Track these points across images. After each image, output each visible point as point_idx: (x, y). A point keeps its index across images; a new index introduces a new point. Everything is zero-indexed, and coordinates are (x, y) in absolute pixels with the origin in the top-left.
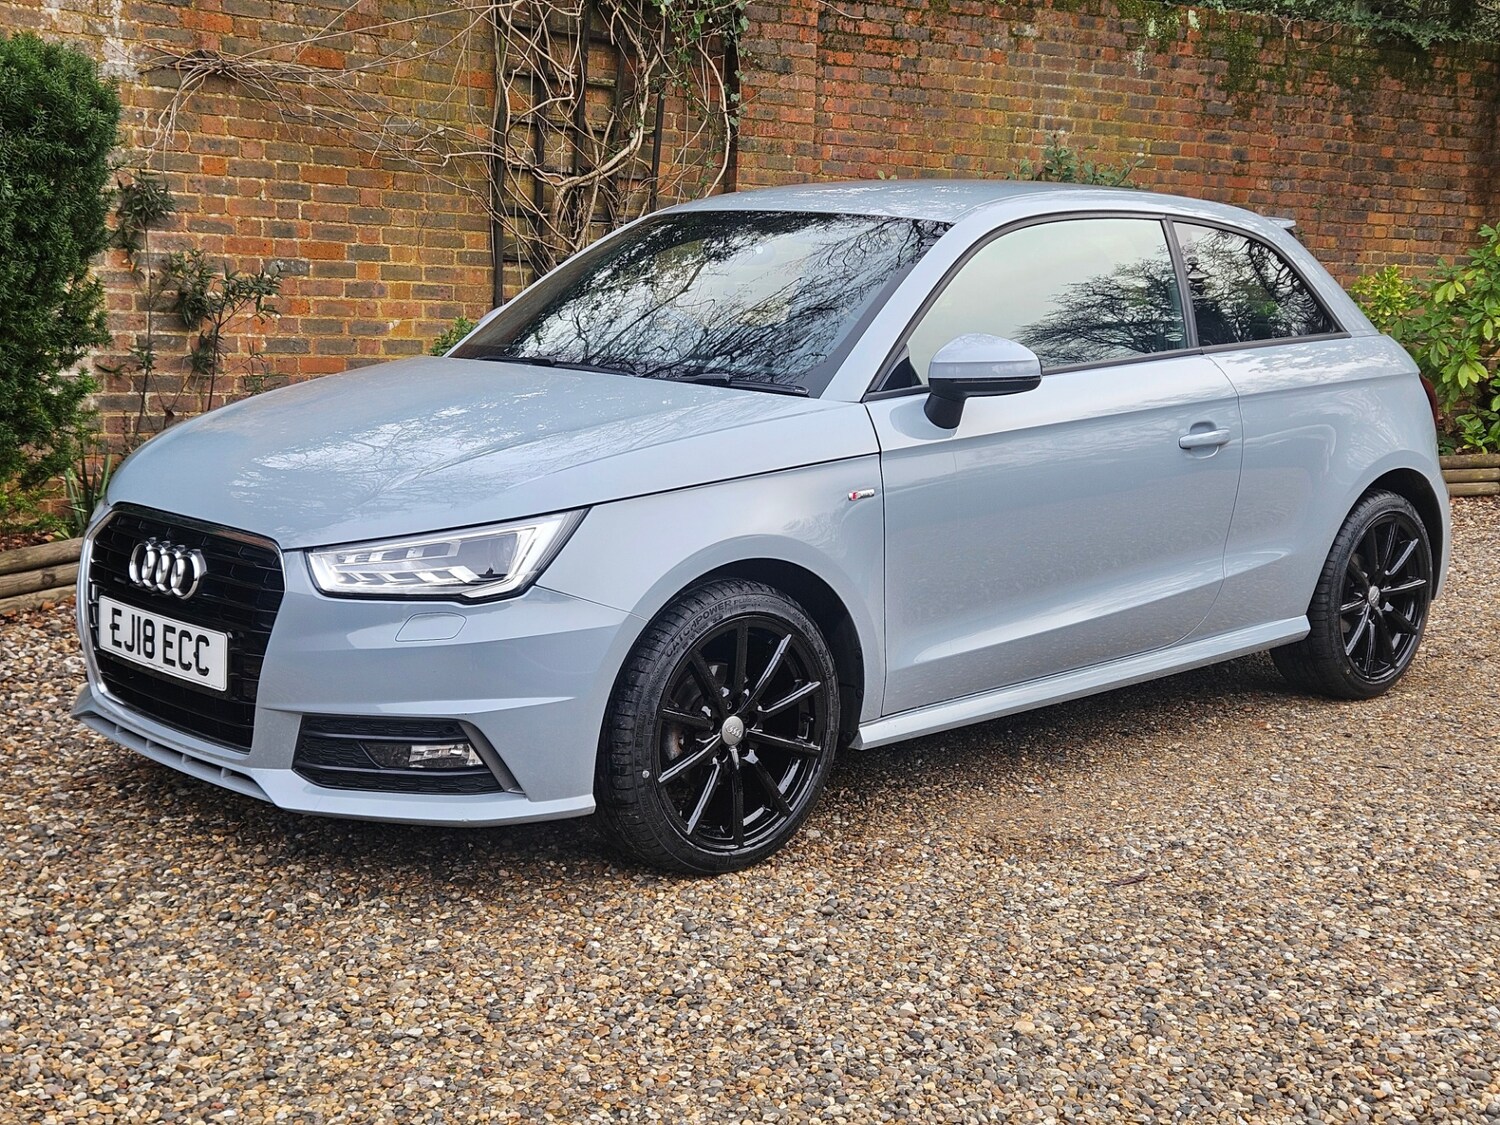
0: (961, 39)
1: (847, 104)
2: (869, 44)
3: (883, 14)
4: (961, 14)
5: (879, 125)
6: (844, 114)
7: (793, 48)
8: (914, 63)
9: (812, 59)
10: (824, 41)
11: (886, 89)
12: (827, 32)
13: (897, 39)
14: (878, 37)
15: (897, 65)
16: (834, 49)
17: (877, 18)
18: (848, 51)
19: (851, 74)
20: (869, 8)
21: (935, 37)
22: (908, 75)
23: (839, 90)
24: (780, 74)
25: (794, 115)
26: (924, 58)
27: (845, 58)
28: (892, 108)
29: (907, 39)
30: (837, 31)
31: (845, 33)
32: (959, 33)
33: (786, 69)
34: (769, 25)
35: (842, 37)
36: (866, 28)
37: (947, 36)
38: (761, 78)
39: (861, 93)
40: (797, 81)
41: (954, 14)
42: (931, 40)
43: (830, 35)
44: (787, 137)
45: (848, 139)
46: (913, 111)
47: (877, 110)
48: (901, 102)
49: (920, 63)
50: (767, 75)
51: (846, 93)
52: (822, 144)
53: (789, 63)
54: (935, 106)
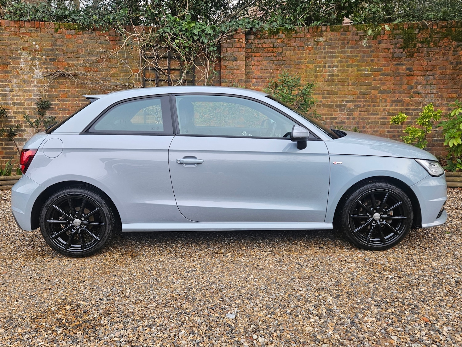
0: (297, 45)
1: (259, 67)
2: (266, 50)
3: (270, 41)
4: (297, 38)
5: (270, 72)
6: (258, 70)
7: (237, 54)
8: (281, 53)
9: (244, 56)
10: (251, 51)
11: (272, 62)
12: (252, 48)
13: (275, 47)
14: (268, 48)
15: (275, 55)
16: (255, 52)
17: (268, 43)
18: (259, 52)
19: (260, 59)
20: (265, 40)
21: (288, 45)
22: (279, 57)
23: (256, 64)
24: (234, 61)
25: (238, 72)
27: (258, 55)
28: (274, 67)
29: (278, 47)
30: (255, 48)
31: (258, 48)
32: (296, 43)
33: (235, 59)
34: (230, 49)
35: (257, 49)
36: (264, 46)
37: (292, 45)
38: (227, 63)
39: (264, 64)
40: (239, 63)
41: (294, 38)
42: (286, 46)
43: (253, 49)
44: (236, 78)
45: (260, 77)
46: (281, 67)
47: (269, 68)
48: (277, 65)
49: (283, 53)
50: (229, 62)
51: (259, 64)
52: (252, 79)
53: (236, 58)
54: (288, 65)
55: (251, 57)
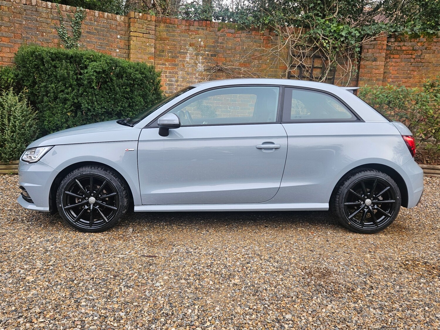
0: (437, 49)
1: (396, 68)
2: (405, 52)
3: (410, 44)
4: (437, 42)
5: (407, 73)
6: (395, 70)
7: (377, 55)
8: (420, 56)
9: (384, 57)
10: (390, 53)
11: (410, 63)
12: (392, 50)
13: (414, 50)
14: (408, 50)
15: (414, 57)
16: (393, 54)
17: (408, 45)
18: (398, 54)
19: (398, 60)
20: (405, 43)
21: (428, 49)
22: (418, 59)
23: (394, 64)
24: (373, 61)
25: (377, 71)
26: (423, 55)
27: (397, 56)
28: (411, 68)
29: (418, 50)
30: (395, 50)
31: (397, 50)
32: (436, 47)
33: (375, 60)
34: (370, 50)
35: (396, 51)
36: (404, 48)
37: (432, 48)
38: (367, 63)
39: (401, 65)
40: (378, 63)
41: (435, 42)
42: (426, 49)
43: (392, 51)
44: (374, 77)
45: (396, 77)
46: (419, 69)
47: (406, 69)
48: (415, 67)
49: (422, 56)
50: (369, 62)
51: (396, 65)
52: (388, 78)
53: (376, 58)
54: (426, 67)
55: (390, 58)
